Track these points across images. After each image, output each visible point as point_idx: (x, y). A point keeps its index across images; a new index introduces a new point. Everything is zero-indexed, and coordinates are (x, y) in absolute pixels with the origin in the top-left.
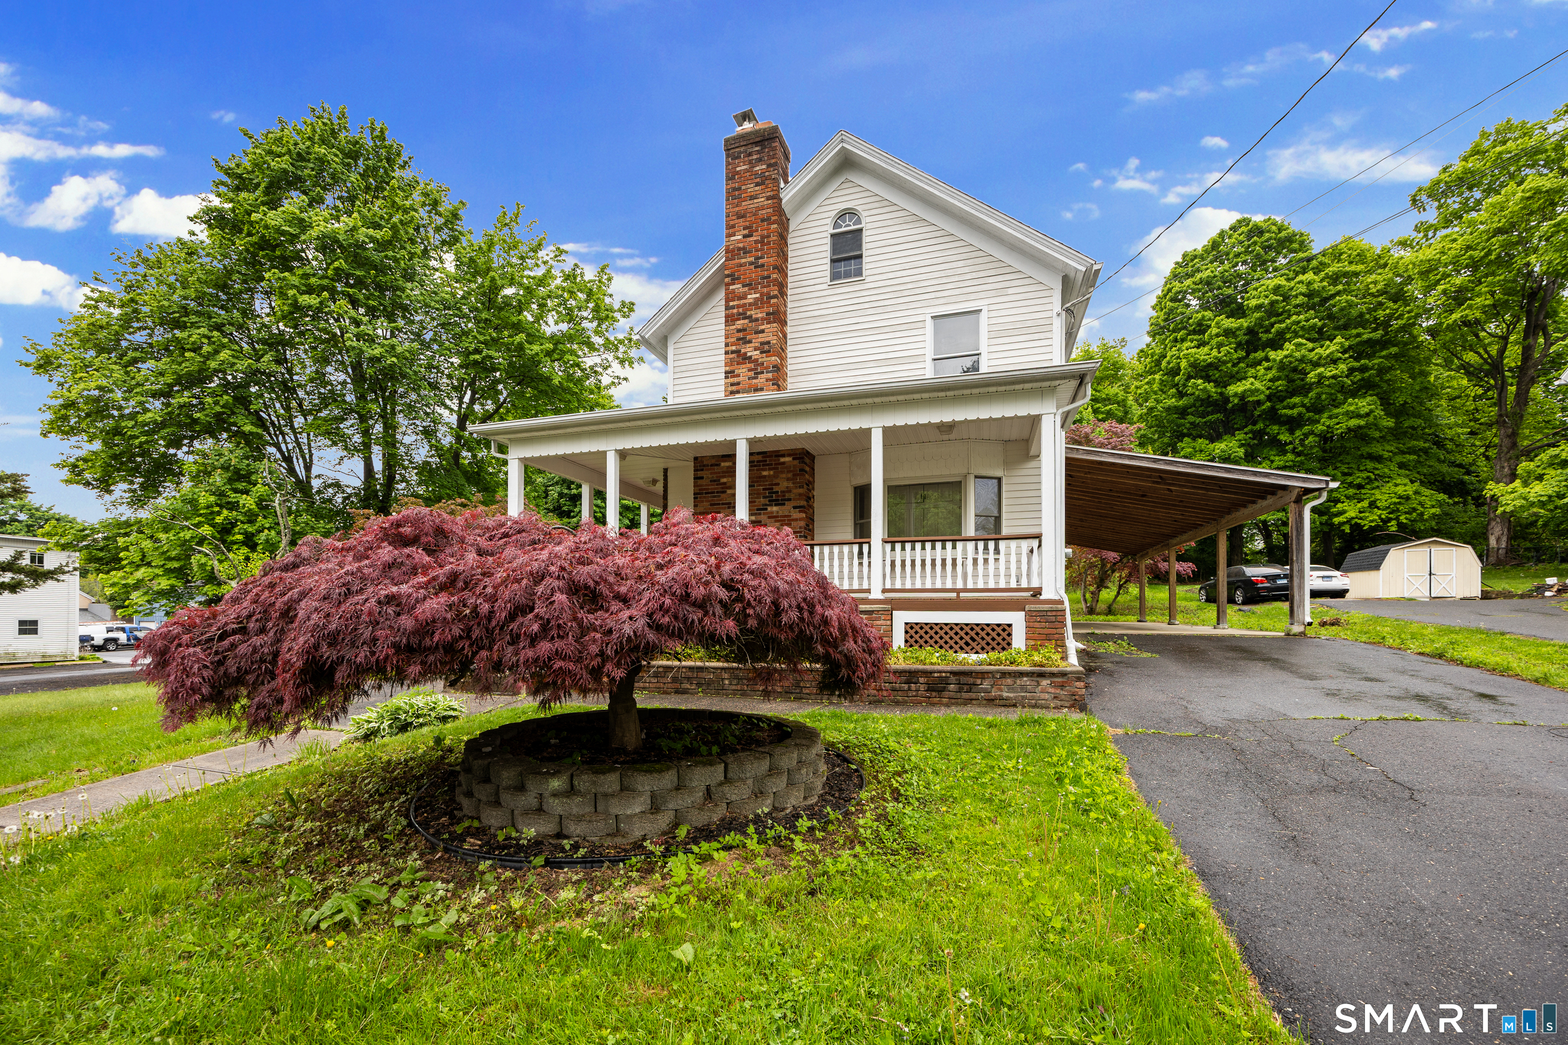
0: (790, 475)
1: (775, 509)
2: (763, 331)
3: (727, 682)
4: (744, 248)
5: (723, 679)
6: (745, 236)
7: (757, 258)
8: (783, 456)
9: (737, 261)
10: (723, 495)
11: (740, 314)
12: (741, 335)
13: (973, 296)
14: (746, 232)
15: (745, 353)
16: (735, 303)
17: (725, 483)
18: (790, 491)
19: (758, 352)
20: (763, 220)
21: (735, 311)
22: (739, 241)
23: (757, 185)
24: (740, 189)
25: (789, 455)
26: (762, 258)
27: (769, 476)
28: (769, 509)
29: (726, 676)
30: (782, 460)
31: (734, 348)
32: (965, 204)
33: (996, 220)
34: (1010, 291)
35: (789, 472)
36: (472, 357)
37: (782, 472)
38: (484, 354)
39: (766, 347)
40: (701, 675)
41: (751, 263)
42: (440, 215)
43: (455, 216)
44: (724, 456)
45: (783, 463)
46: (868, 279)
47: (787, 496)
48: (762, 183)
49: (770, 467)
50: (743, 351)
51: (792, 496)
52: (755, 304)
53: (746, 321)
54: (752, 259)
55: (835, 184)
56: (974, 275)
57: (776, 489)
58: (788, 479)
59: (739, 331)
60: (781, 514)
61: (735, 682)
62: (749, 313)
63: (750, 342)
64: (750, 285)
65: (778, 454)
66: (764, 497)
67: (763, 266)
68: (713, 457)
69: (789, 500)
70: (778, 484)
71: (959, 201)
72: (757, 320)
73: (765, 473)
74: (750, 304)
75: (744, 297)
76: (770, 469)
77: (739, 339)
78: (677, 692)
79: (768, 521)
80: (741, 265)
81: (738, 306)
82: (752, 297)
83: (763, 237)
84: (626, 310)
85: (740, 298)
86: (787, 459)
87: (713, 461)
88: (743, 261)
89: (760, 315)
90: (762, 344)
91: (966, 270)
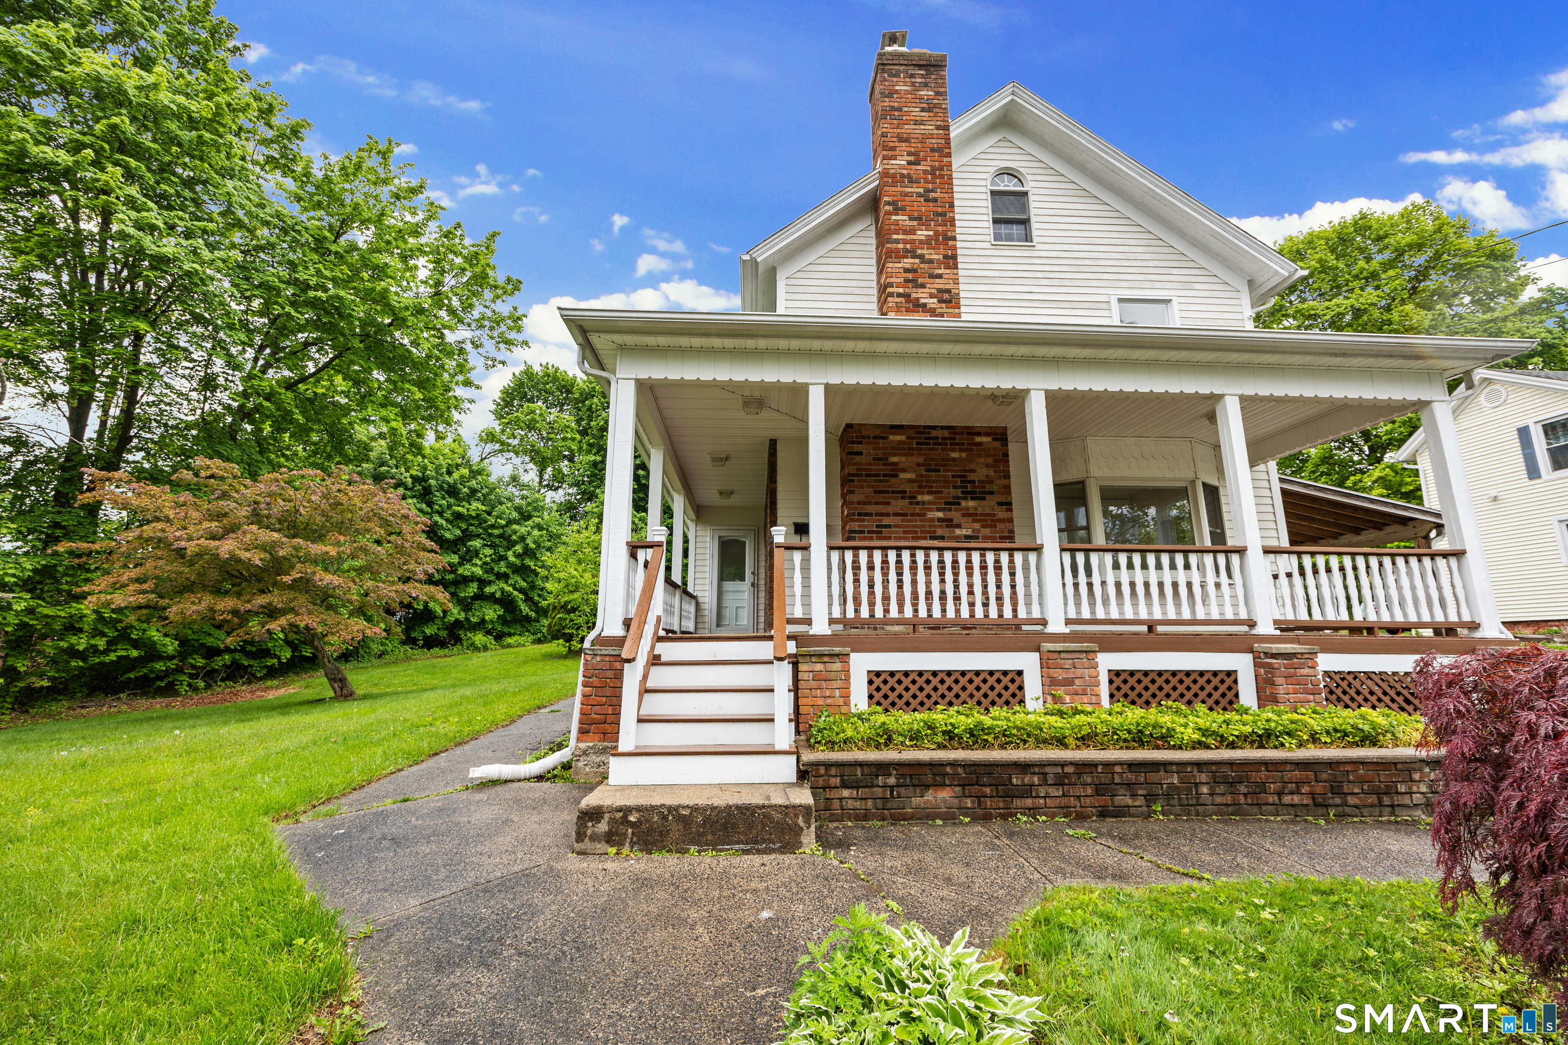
0: (990, 460)
1: (971, 504)
2: (940, 276)
3: (1205, 790)
4: (909, 176)
5: (1197, 785)
6: (909, 163)
7: (928, 191)
8: (979, 434)
9: (899, 189)
10: (893, 480)
11: (907, 251)
12: (910, 276)
13: (1158, 285)
14: (912, 158)
15: (918, 299)
16: (900, 237)
17: (896, 464)
18: (991, 482)
19: (935, 300)
20: (933, 150)
21: (901, 246)
22: (901, 167)
23: (923, 110)
24: (899, 109)
25: (987, 434)
26: (933, 191)
27: (961, 459)
28: (963, 503)
29: (1204, 777)
30: (978, 439)
31: (901, 290)
32: (1156, 186)
33: (1191, 208)
34: (1197, 286)
35: (987, 456)
36: (311, 294)
37: (979, 456)
38: (330, 293)
39: (946, 296)
40: (1153, 777)
41: (919, 195)
42: (271, 127)
43: (295, 132)
44: (892, 427)
45: (980, 444)
46: (1038, 247)
47: (988, 487)
48: (929, 110)
49: (961, 447)
50: (914, 295)
51: (995, 488)
52: (927, 242)
53: (917, 261)
54: (921, 190)
55: (992, 139)
56: (1157, 263)
57: (971, 476)
58: (987, 466)
59: (907, 271)
60: (980, 511)
61: (1221, 789)
62: (919, 252)
63: (923, 286)
64: (919, 219)
65: (972, 432)
66: (955, 487)
67: (935, 200)
68: (878, 426)
69: (992, 493)
70: (974, 471)
71: (1150, 182)
72: (931, 261)
73: (954, 455)
74: (921, 242)
75: (912, 231)
76: (961, 450)
77: (907, 281)
78: (1103, 814)
79: (963, 520)
80: (906, 195)
81: (905, 242)
82: (923, 234)
83: (934, 169)
84: (510, 287)
85: (906, 232)
86: (984, 439)
87: (877, 432)
88: (909, 190)
89: (936, 257)
90: (940, 291)
91: (1148, 256)
